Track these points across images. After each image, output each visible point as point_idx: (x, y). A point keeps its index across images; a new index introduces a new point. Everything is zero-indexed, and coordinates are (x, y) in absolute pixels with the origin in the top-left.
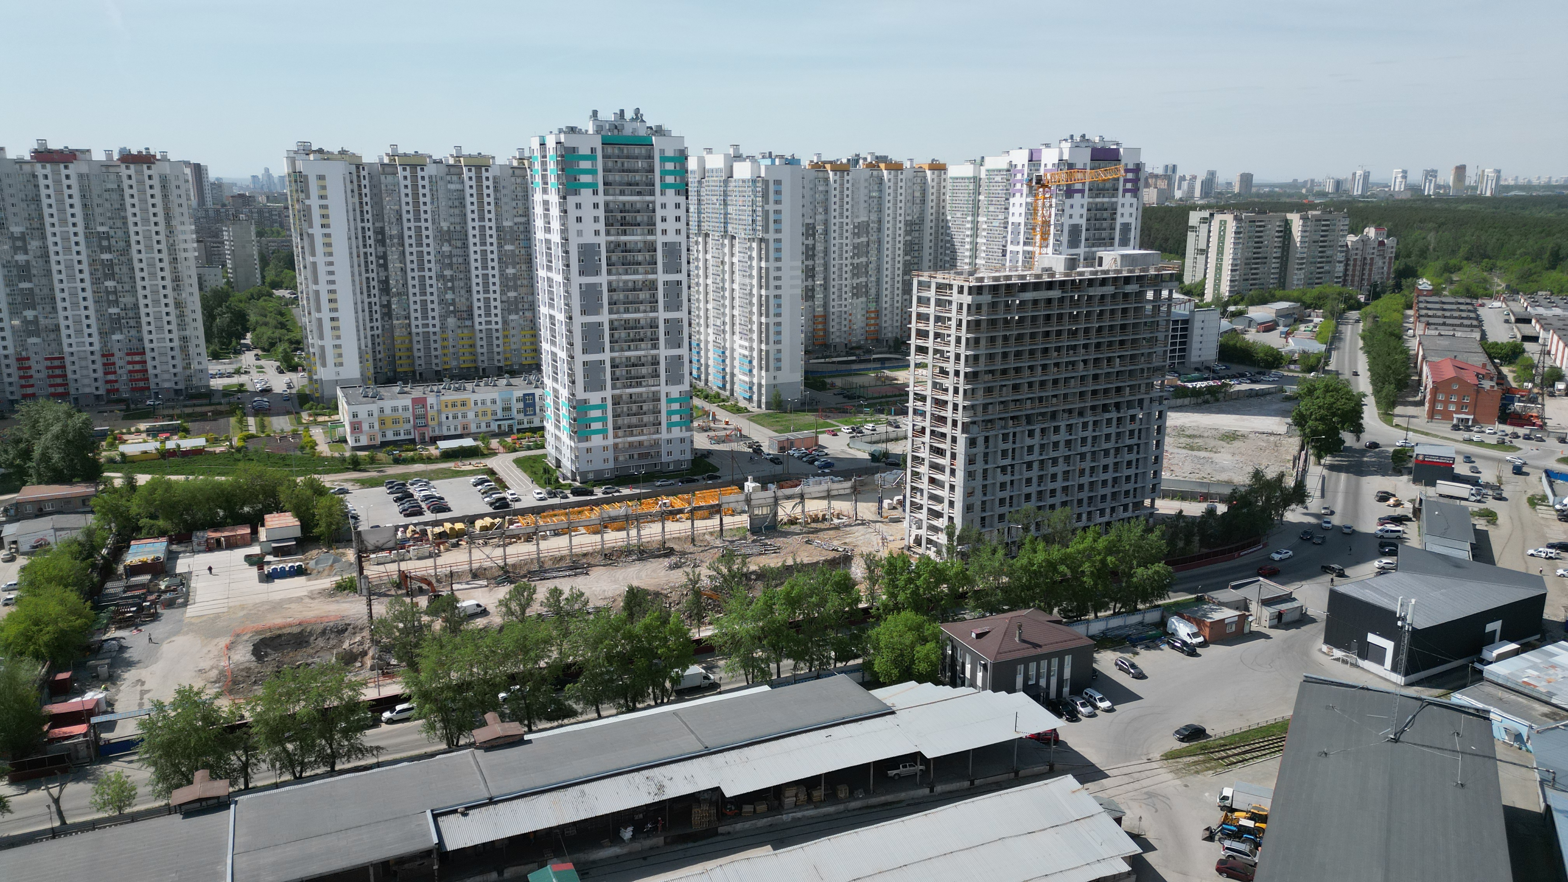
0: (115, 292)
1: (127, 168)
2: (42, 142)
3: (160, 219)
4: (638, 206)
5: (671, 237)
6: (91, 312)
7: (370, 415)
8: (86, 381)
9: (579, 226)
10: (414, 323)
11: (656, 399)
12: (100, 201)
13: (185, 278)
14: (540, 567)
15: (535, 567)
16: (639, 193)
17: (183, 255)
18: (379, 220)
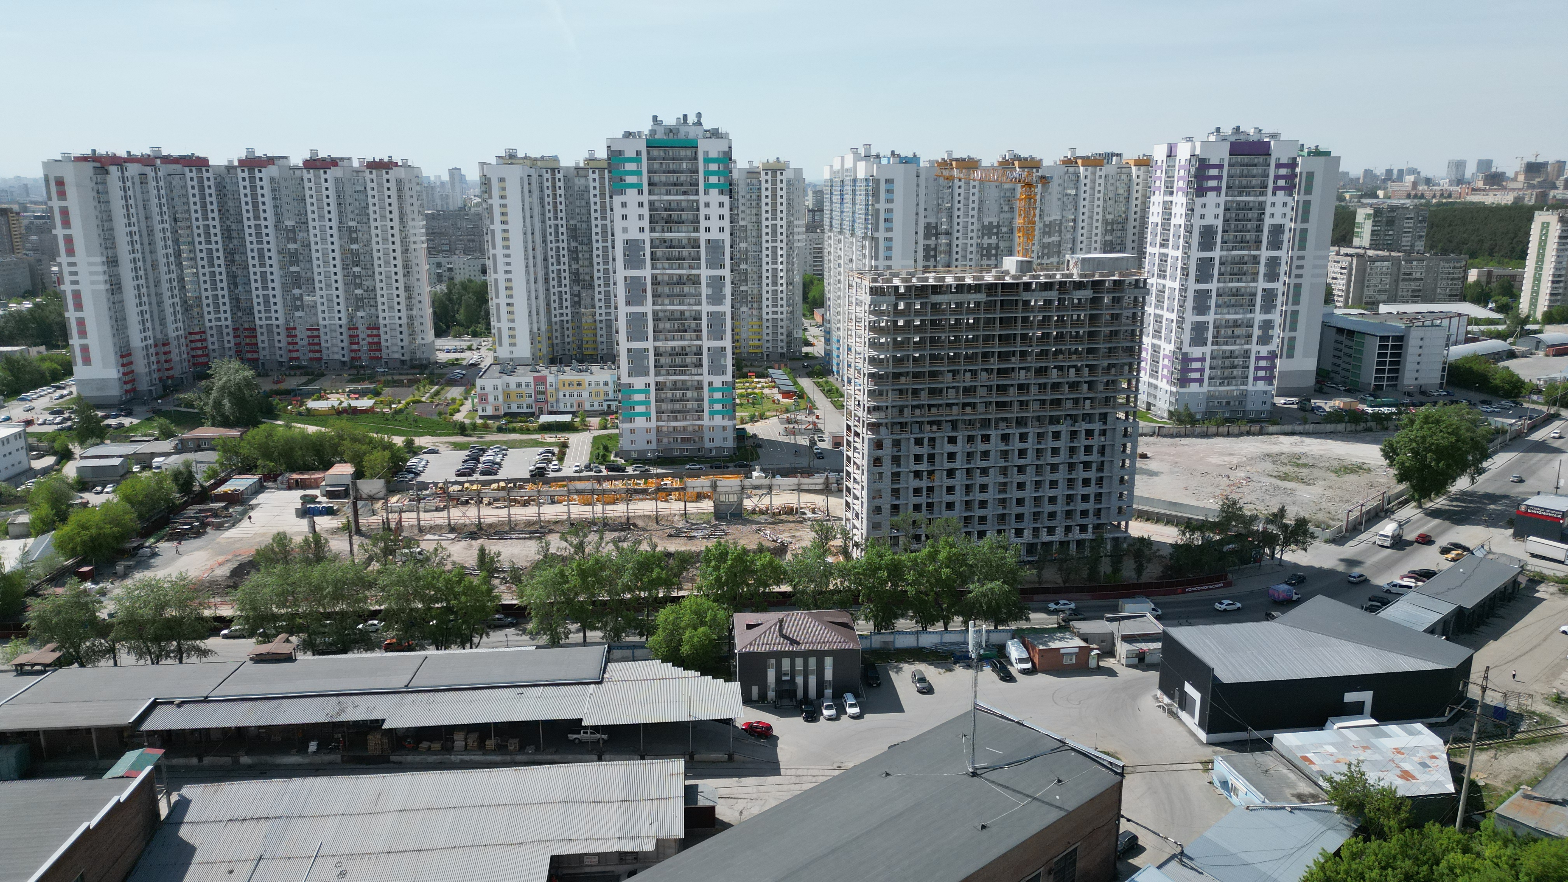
0: (360, 277)
1: (371, 173)
2: (314, 152)
3: (396, 216)
4: (684, 205)
5: (714, 235)
6: (341, 292)
7: (495, 388)
8: (335, 349)
9: (625, 223)
10: (598, 311)
11: (699, 387)
12: (351, 201)
13: (414, 266)
14: (511, 528)
15: (506, 529)
16: (685, 193)
17: (413, 246)
18: (572, 218)
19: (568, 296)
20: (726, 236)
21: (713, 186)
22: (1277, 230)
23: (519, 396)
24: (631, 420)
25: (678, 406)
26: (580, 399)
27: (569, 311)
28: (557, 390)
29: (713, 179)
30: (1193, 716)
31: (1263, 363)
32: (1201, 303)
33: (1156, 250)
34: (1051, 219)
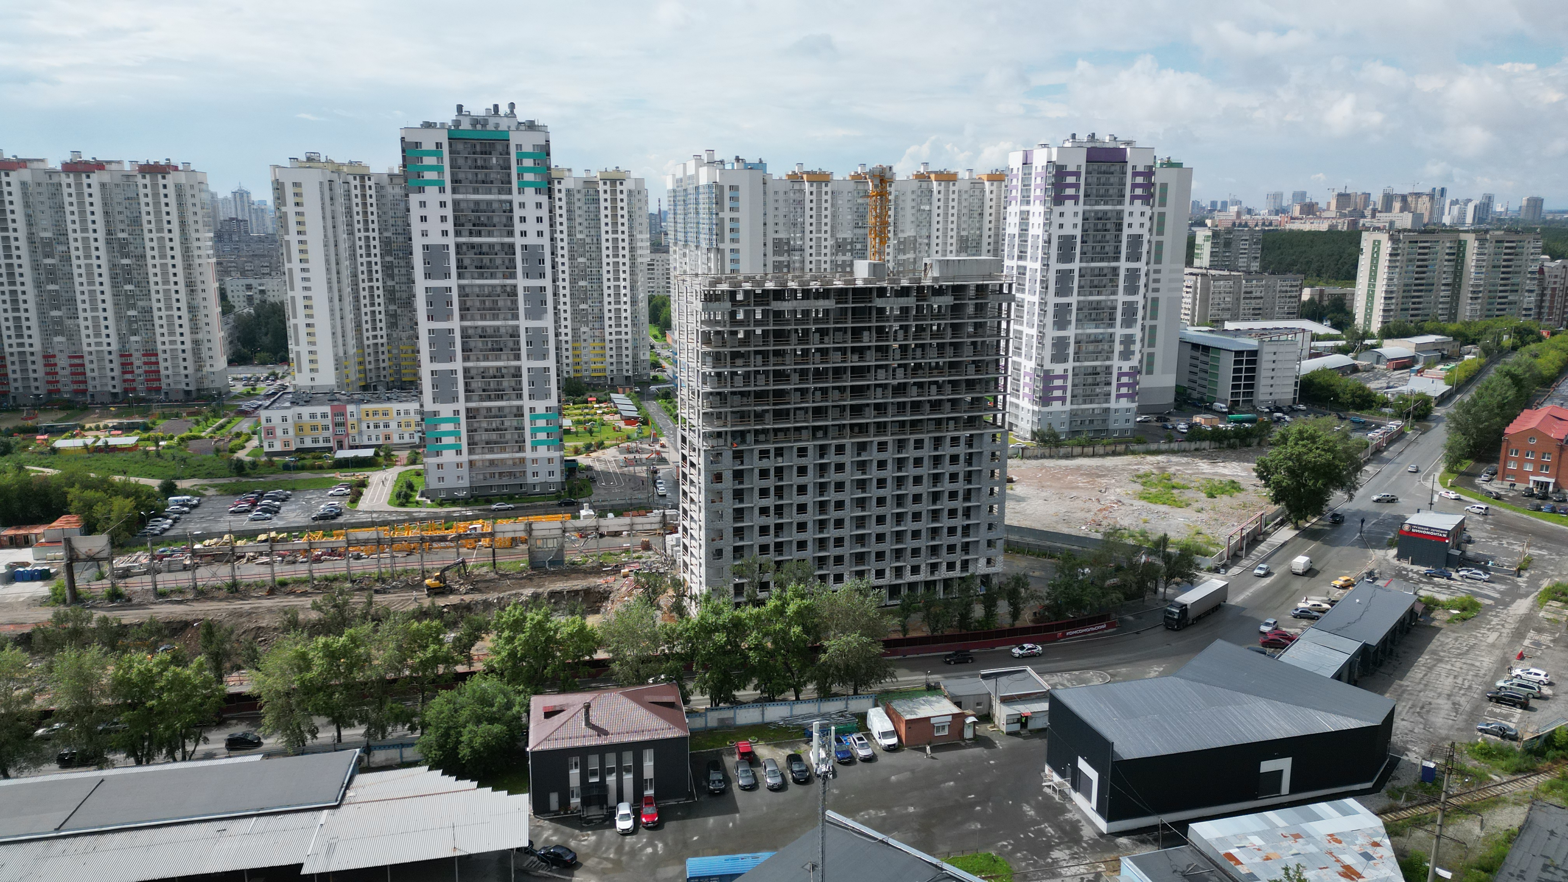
0: (133, 296)
1: (144, 177)
2: (77, 154)
3: (175, 226)
4: (495, 205)
5: (532, 239)
6: (110, 314)
7: (284, 419)
8: (104, 379)
9: (424, 226)
11: (519, 413)
12: (120, 209)
13: (199, 283)
16: (495, 191)
17: (197, 261)
18: (386, 230)
19: (383, 316)
20: (546, 241)
21: (529, 184)
22: (1136, 241)
23: (314, 428)
24: (438, 454)
25: (494, 436)
26: (387, 431)
27: (384, 333)
28: (360, 421)
29: (529, 177)
30: (1089, 798)
31: (1125, 380)
32: (1061, 316)
33: (1014, 263)
34: (906, 235)
